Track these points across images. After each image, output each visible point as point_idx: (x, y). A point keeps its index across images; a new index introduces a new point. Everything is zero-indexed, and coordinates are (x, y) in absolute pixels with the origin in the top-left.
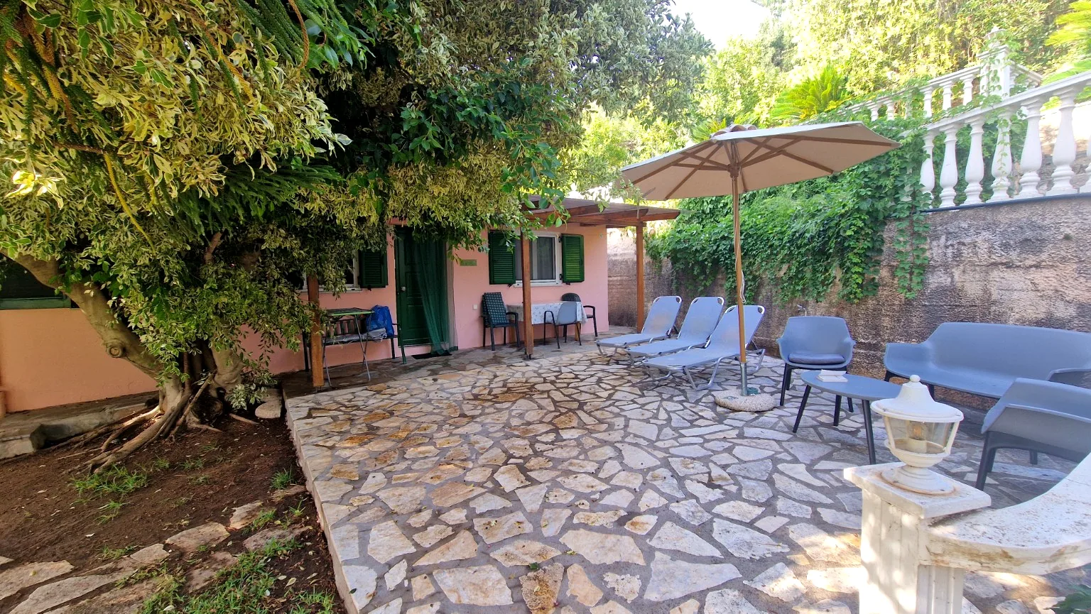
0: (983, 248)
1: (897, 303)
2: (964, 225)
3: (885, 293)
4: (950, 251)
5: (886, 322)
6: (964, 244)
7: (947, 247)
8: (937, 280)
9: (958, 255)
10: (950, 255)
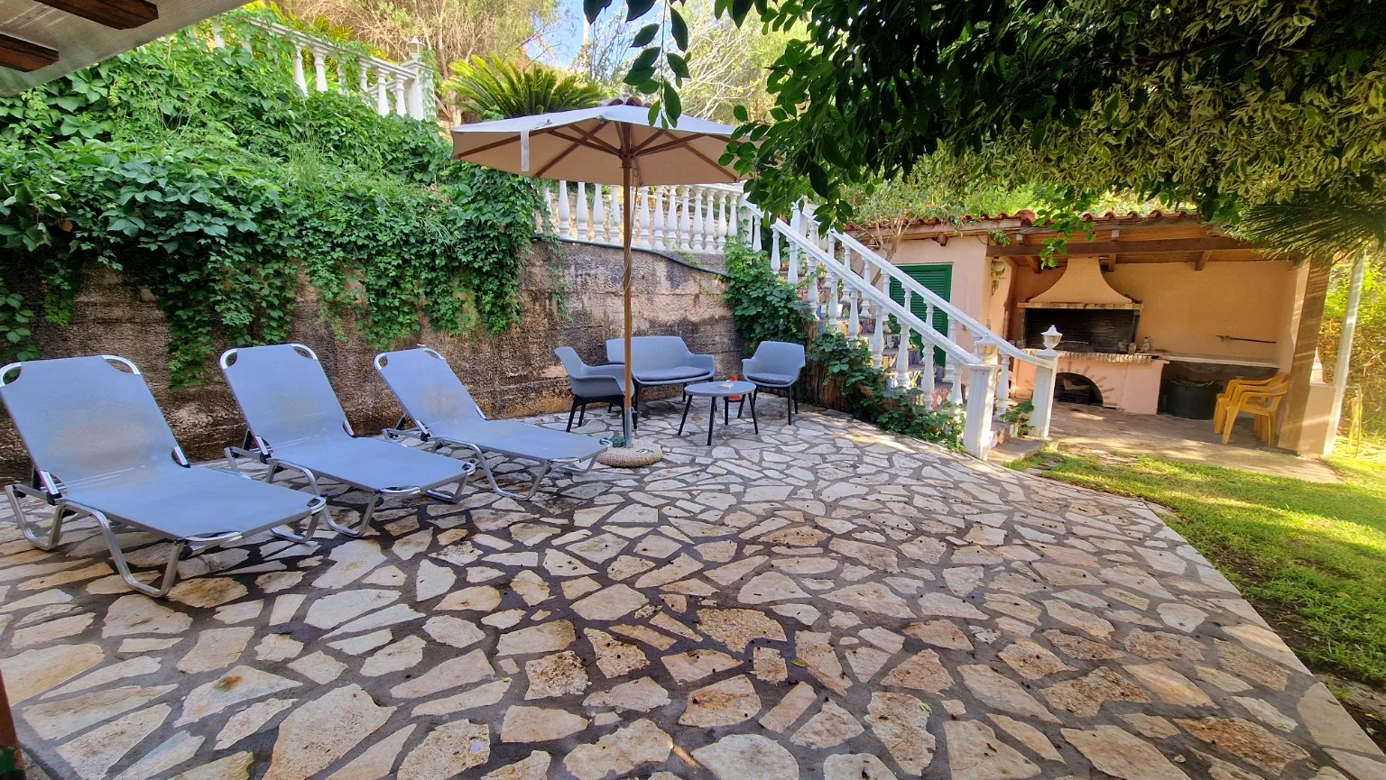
0: (601, 280)
1: (541, 328)
2: (587, 258)
3: (528, 319)
4: (579, 279)
5: (534, 350)
6: (589, 275)
7: (577, 276)
8: (573, 305)
9: (585, 284)
10: (579, 283)
